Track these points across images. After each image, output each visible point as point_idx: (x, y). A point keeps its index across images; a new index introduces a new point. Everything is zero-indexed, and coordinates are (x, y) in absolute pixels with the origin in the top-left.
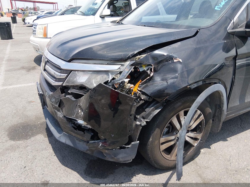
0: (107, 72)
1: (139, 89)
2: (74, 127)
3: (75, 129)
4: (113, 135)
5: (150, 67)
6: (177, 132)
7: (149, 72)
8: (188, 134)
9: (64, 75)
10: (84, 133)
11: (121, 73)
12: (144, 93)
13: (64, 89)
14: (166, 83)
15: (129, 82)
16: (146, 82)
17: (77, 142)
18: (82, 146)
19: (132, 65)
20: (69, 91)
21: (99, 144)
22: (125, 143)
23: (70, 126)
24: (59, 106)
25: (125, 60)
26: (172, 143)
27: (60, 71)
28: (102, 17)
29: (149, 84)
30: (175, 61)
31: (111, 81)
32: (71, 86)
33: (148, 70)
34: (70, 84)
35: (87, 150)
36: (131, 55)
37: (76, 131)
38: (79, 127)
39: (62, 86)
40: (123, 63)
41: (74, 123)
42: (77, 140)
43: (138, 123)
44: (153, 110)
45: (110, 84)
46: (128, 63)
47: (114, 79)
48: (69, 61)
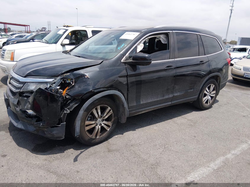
0: (46, 83)
1: (66, 92)
2: (26, 116)
3: (27, 117)
4: (48, 118)
5: (73, 80)
6: (96, 120)
7: (71, 83)
8: (103, 122)
9: (21, 85)
10: (32, 119)
11: (55, 83)
12: (68, 95)
13: (21, 94)
14: (80, 89)
15: (60, 88)
16: (70, 89)
17: (28, 126)
18: (31, 129)
19: (61, 79)
20: (24, 95)
21: (41, 124)
22: (57, 124)
23: (24, 116)
24: (18, 104)
25: (58, 76)
26: (93, 126)
27: (19, 83)
28: (63, 45)
29: (72, 90)
30: (86, 77)
31: (49, 88)
32: (26, 92)
33: (71, 82)
34: (25, 90)
35: (35, 131)
36: (61, 73)
37: (27, 119)
38: (30, 116)
39: (20, 92)
40: (56, 78)
41: (27, 114)
42: (28, 124)
43: (65, 112)
44: (74, 104)
45: (49, 90)
46: (59, 78)
47: (50, 87)
48: (25, 77)
